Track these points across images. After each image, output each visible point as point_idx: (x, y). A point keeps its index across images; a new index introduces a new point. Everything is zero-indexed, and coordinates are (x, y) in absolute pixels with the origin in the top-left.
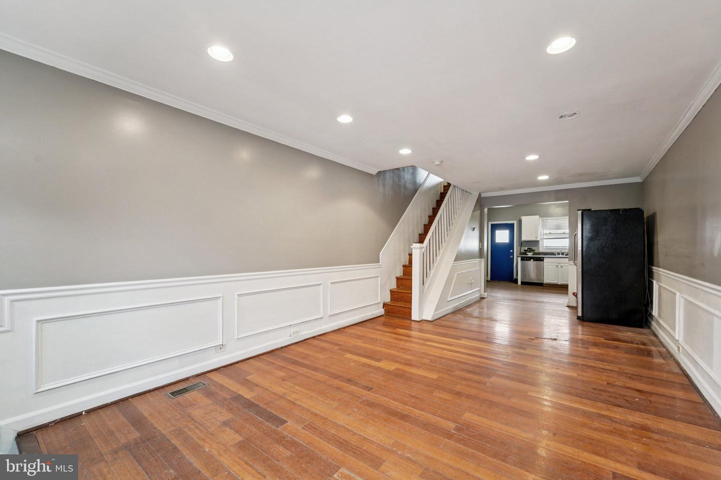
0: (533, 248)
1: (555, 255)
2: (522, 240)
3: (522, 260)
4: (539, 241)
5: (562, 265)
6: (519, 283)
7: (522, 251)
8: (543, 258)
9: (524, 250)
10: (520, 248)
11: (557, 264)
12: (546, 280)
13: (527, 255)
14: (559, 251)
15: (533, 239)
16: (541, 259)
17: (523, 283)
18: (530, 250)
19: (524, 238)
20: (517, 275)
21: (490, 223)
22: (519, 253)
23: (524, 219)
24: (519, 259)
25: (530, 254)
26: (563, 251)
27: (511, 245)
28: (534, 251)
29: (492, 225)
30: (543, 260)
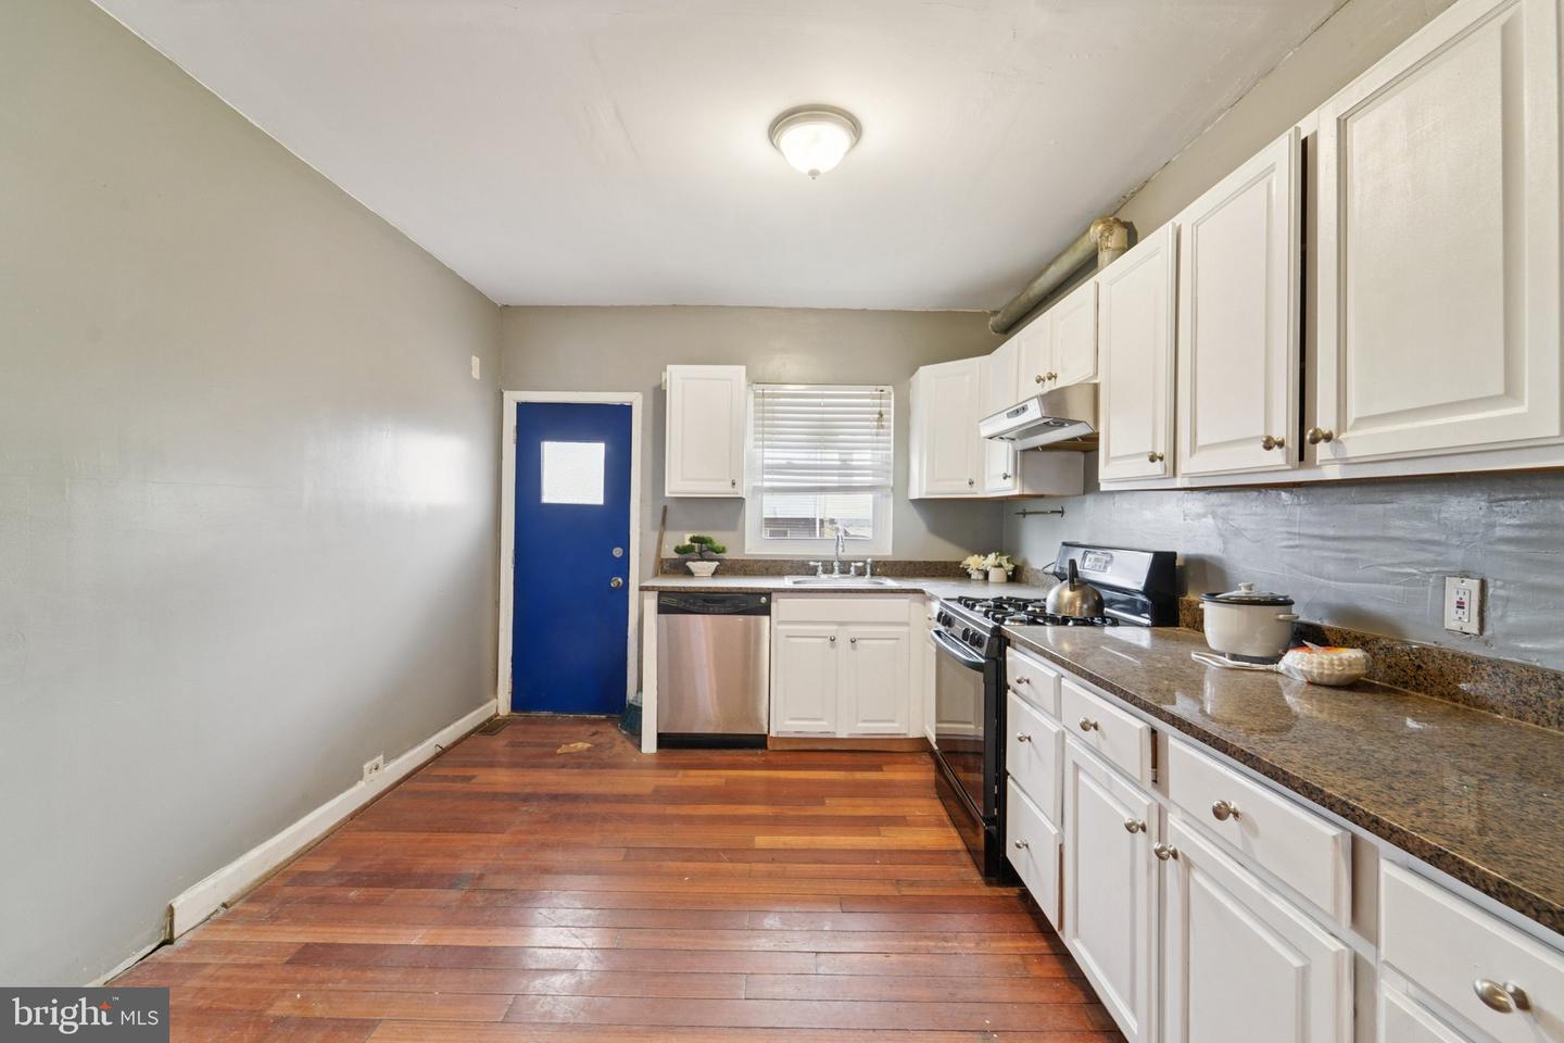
0: (718, 538)
1: (813, 572)
2: (667, 495)
3: (663, 609)
4: (741, 500)
5: (854, 631)
6: (649, 744)
7: (669, 553)
8: (768, 593)
9: (678, 550)
10: (656, 535)
11: (831, 630)
12: (786, 719)
13: (689, 573)
14: (828, 552)
15: (721, 489)
16: (755, 605)
17: (664, 741)
18: (703, 548)
19: (675, 486)
20: (640, 689)
21: (512, 399)
22: (651, 565)
23: (679, 379)
24: (651, 602)
25: (703, 577)
26: (850, 552)
27: (612, 517)
28: (723, 550)
29: (523, 408)
30: (766, 611)
